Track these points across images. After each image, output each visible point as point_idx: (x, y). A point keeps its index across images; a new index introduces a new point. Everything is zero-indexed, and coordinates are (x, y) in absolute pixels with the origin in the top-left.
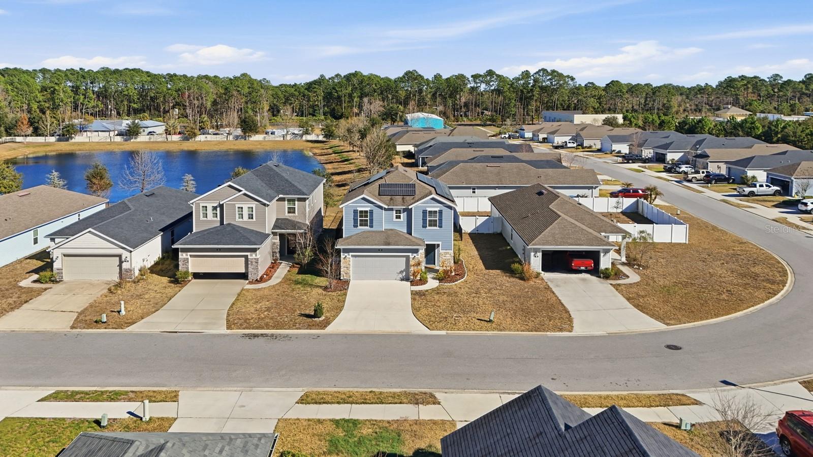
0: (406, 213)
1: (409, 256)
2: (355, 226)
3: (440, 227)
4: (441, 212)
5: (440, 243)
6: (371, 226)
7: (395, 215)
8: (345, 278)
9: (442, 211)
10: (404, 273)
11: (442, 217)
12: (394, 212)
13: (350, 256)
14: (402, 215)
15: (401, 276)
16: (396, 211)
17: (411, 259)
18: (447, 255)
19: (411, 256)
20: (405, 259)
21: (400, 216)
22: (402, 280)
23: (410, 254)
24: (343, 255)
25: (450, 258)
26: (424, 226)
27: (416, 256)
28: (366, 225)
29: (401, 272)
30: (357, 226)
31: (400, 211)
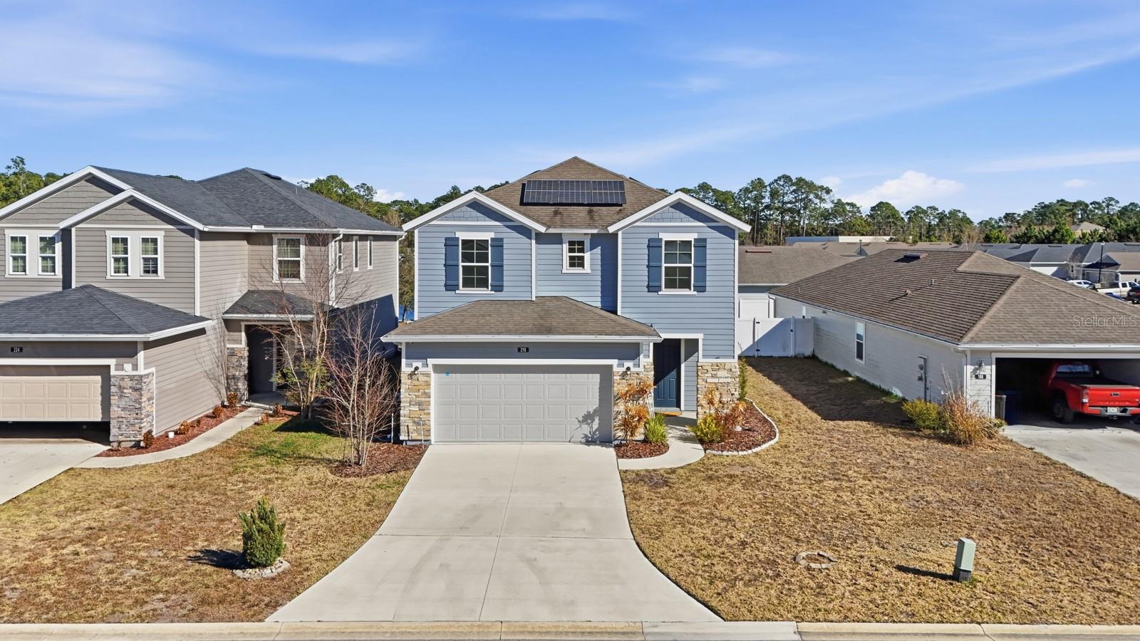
0: (598, 250)
1: (611, 367)
2: (451, 287)
3: (701, 288)
4: (701, 244)
5: (700, 336)
6: (498, 288)
7: (566, 255)
8: (414, 436)
9: (704, 240)
10: (597, 421)
11: (705, 260)
12: (566, 247)
13: (430, 369)
14: (587, 256)
15: (586, 429)
16: (571, 243)
17: (617, 378)
18: (720, 373)
19: (615, 369)
20: (596, 378)
21: (582, 258)
22: (589, 442)
23: (614, 362)
24: (409, 365)
25: (729, 380)
26: (653, 288)
27: (633, 369)
28: (483, 283)
29: (588, 418)
30: (455, 287)
31: (581, 243)
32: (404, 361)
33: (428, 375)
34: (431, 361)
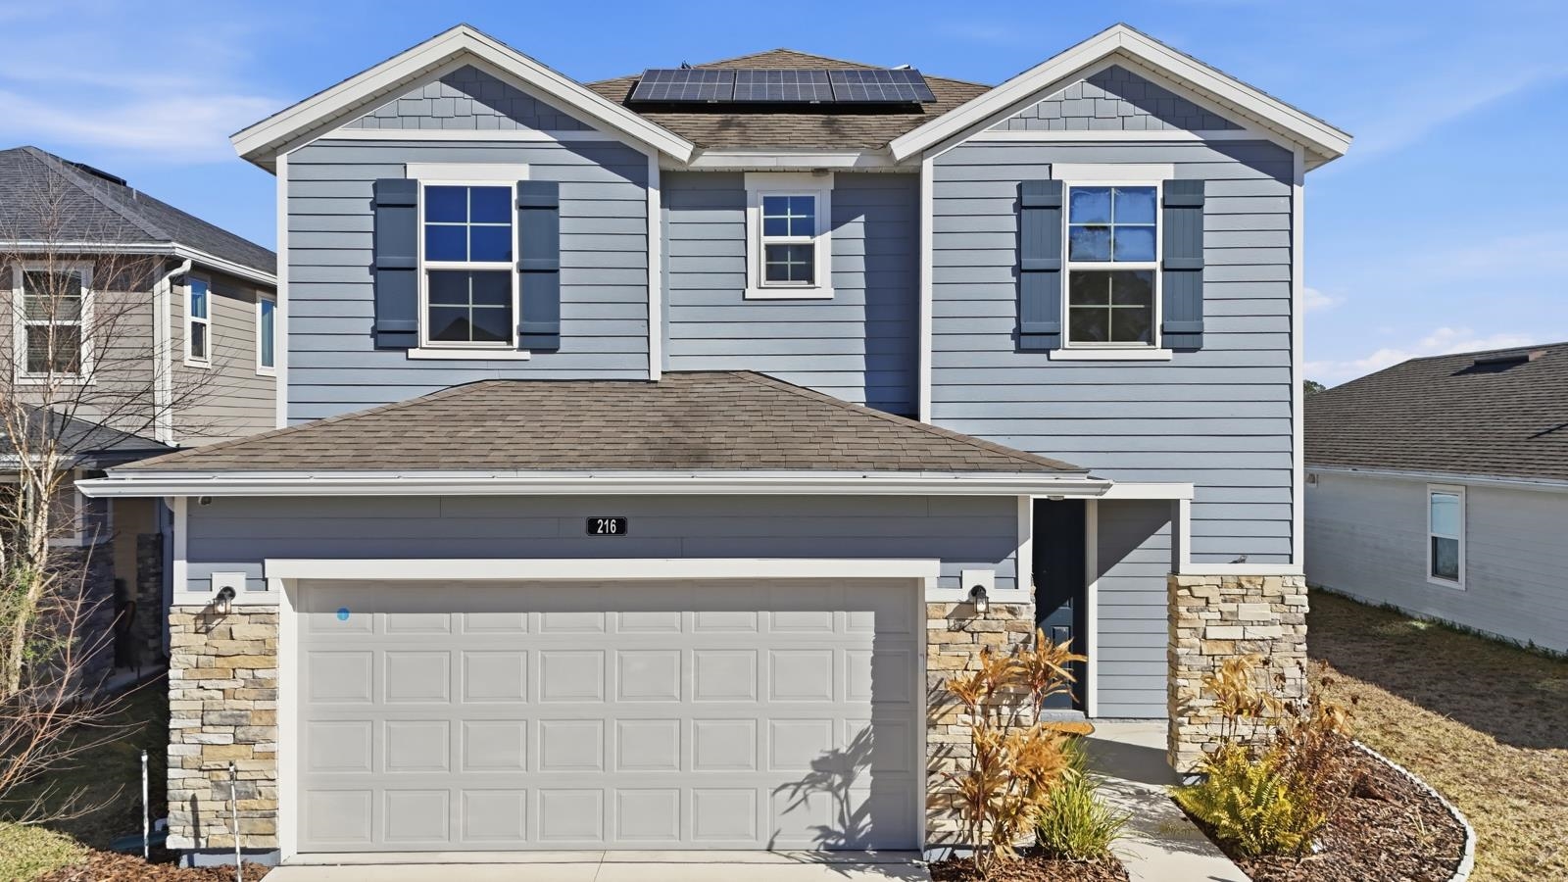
0: (856, 228)
1: (915, 585)
2: (392, 337)
3: (1187, 340)
4: (1185, 198)
5: (1180, 491)
6: (542, 340)
7: (758, 242)
9: (1198, 186)
10: (864, 776)
11: (1198, 248)
12: (755, 215)
13: (277, 595)
14: (822, 245)
15: (824, 809)
16: (772, 205)
17: (938, 625)
18: (1249, 610)
19: (932, 593)
20: (863, 624)
21: (807, 252)
23: (927, 569)
24: (196, 582)
25: (1277, 631)
26: (1031, 339)
27: (994, 595)
28: (496, 328)
29: (831, 770)
30: (406, 338)
31: (805, 204)
32: (181, 569)
33: (267, 617)
34: (279, 569)
